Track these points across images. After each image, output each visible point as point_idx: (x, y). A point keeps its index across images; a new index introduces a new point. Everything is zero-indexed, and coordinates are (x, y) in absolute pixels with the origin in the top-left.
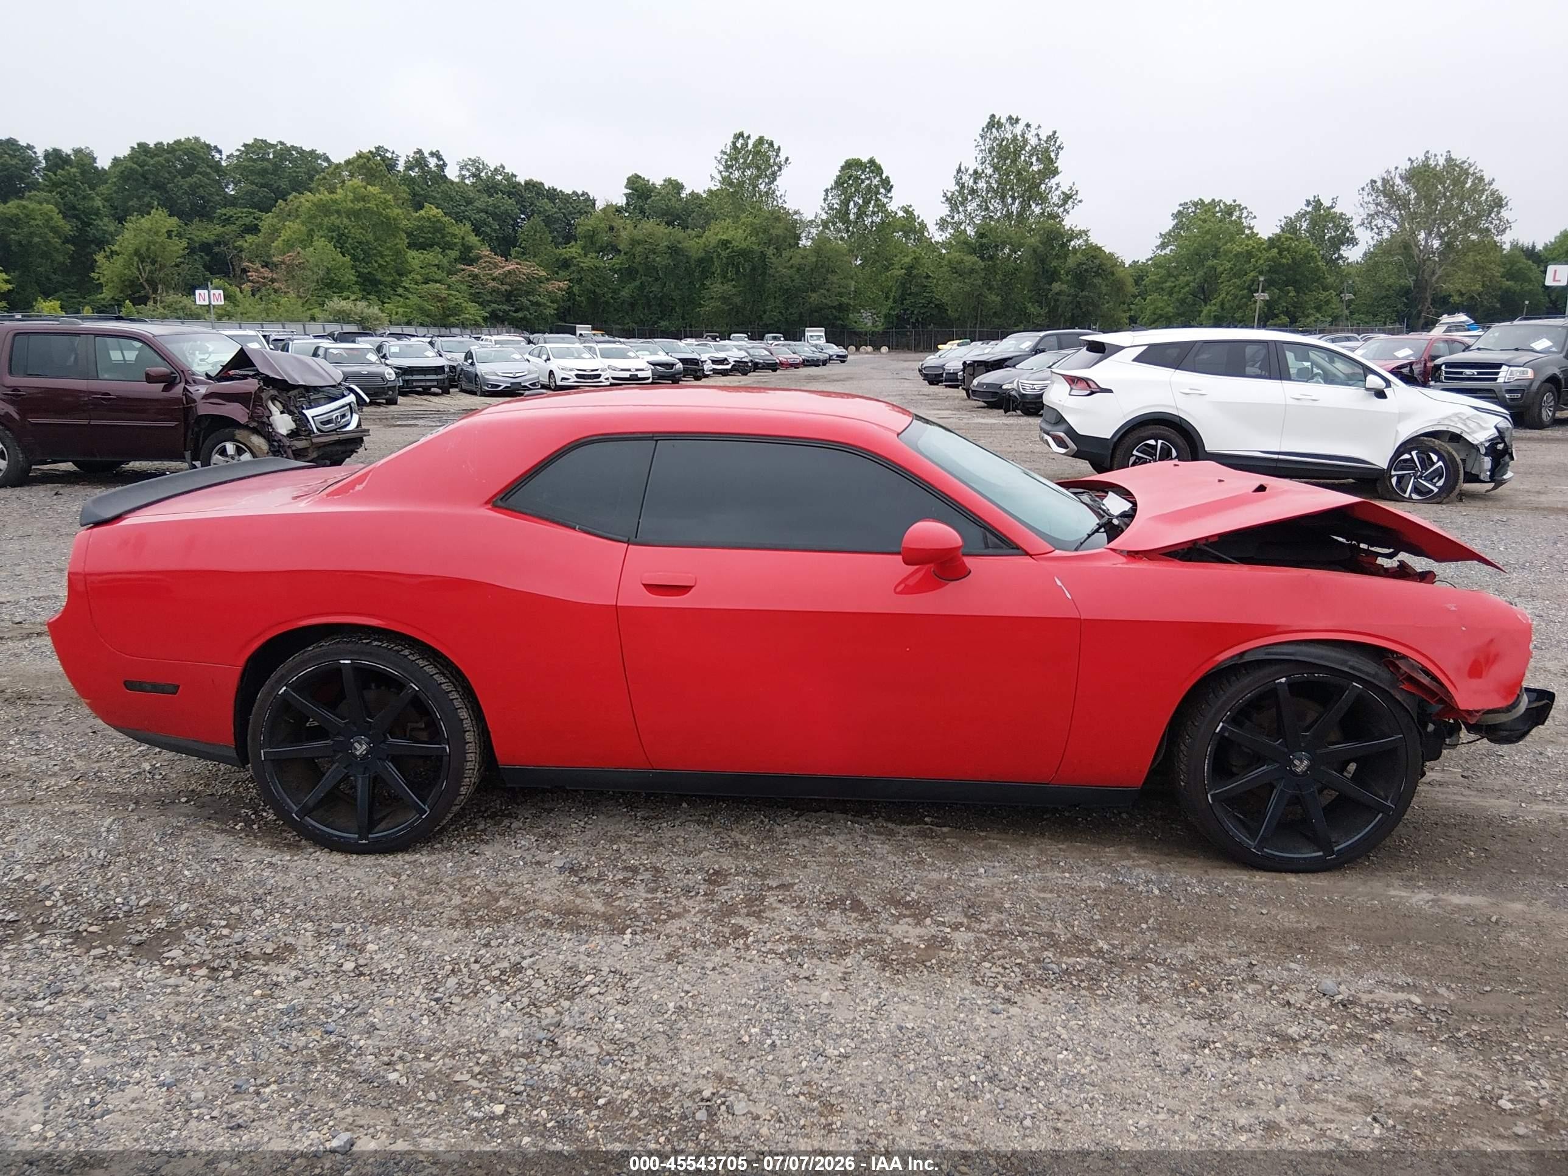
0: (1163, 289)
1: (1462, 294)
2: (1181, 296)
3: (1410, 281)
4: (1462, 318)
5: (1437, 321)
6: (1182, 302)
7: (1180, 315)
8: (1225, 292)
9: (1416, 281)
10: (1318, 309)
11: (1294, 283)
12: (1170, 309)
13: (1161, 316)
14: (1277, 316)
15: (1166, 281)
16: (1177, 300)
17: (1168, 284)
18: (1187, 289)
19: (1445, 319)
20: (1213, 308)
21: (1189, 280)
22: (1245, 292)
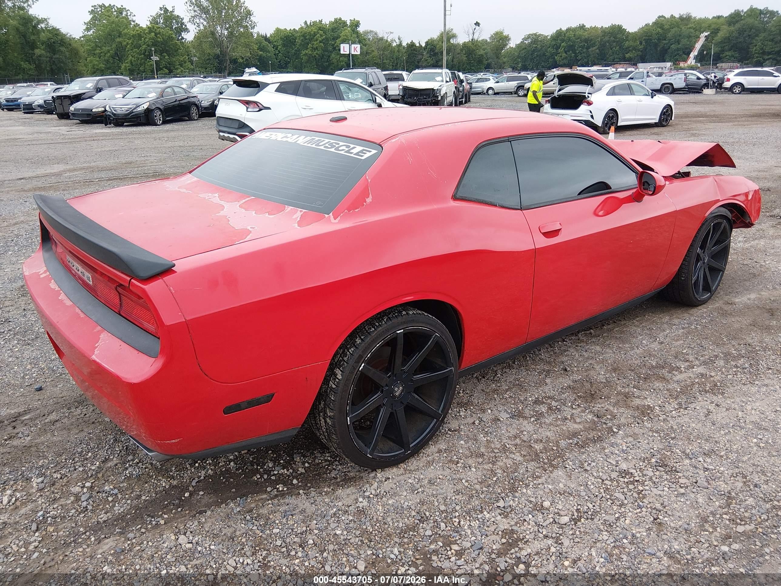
0: (95, 54)
1: (243, 58)
2: (106, 58)
3: (218, 51)
4: (254, 69)
5: (244, 71)
6: (108, 61)
7: (108, 69)
8: (131, 57)
9: (221, 51)
10: (181, 65)
11: (167, 51)
12: (102, 65)
13: (98, 69)
14: (161, 69)
15: (95, 50)
16: (105, 60)
17: (98, 51)
18: (109, 54)
19: (247, 70)
20: (127, 65)
21: (109, 49)
22: (142, 56)
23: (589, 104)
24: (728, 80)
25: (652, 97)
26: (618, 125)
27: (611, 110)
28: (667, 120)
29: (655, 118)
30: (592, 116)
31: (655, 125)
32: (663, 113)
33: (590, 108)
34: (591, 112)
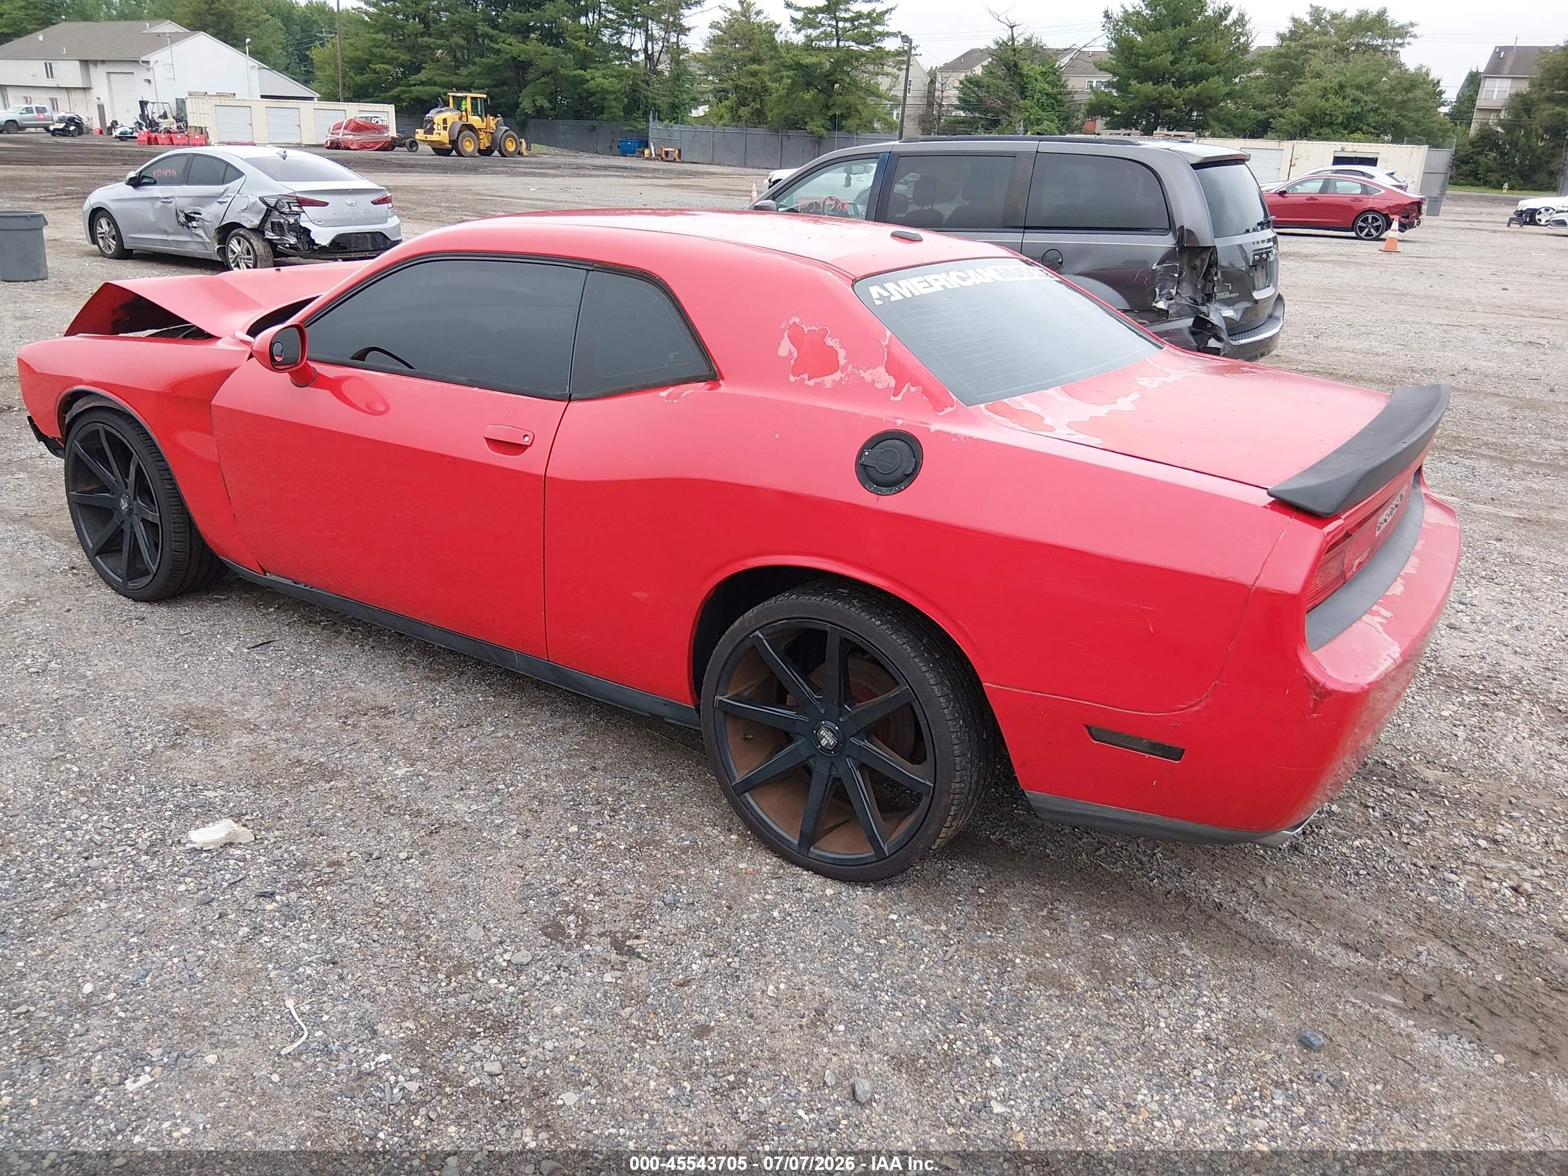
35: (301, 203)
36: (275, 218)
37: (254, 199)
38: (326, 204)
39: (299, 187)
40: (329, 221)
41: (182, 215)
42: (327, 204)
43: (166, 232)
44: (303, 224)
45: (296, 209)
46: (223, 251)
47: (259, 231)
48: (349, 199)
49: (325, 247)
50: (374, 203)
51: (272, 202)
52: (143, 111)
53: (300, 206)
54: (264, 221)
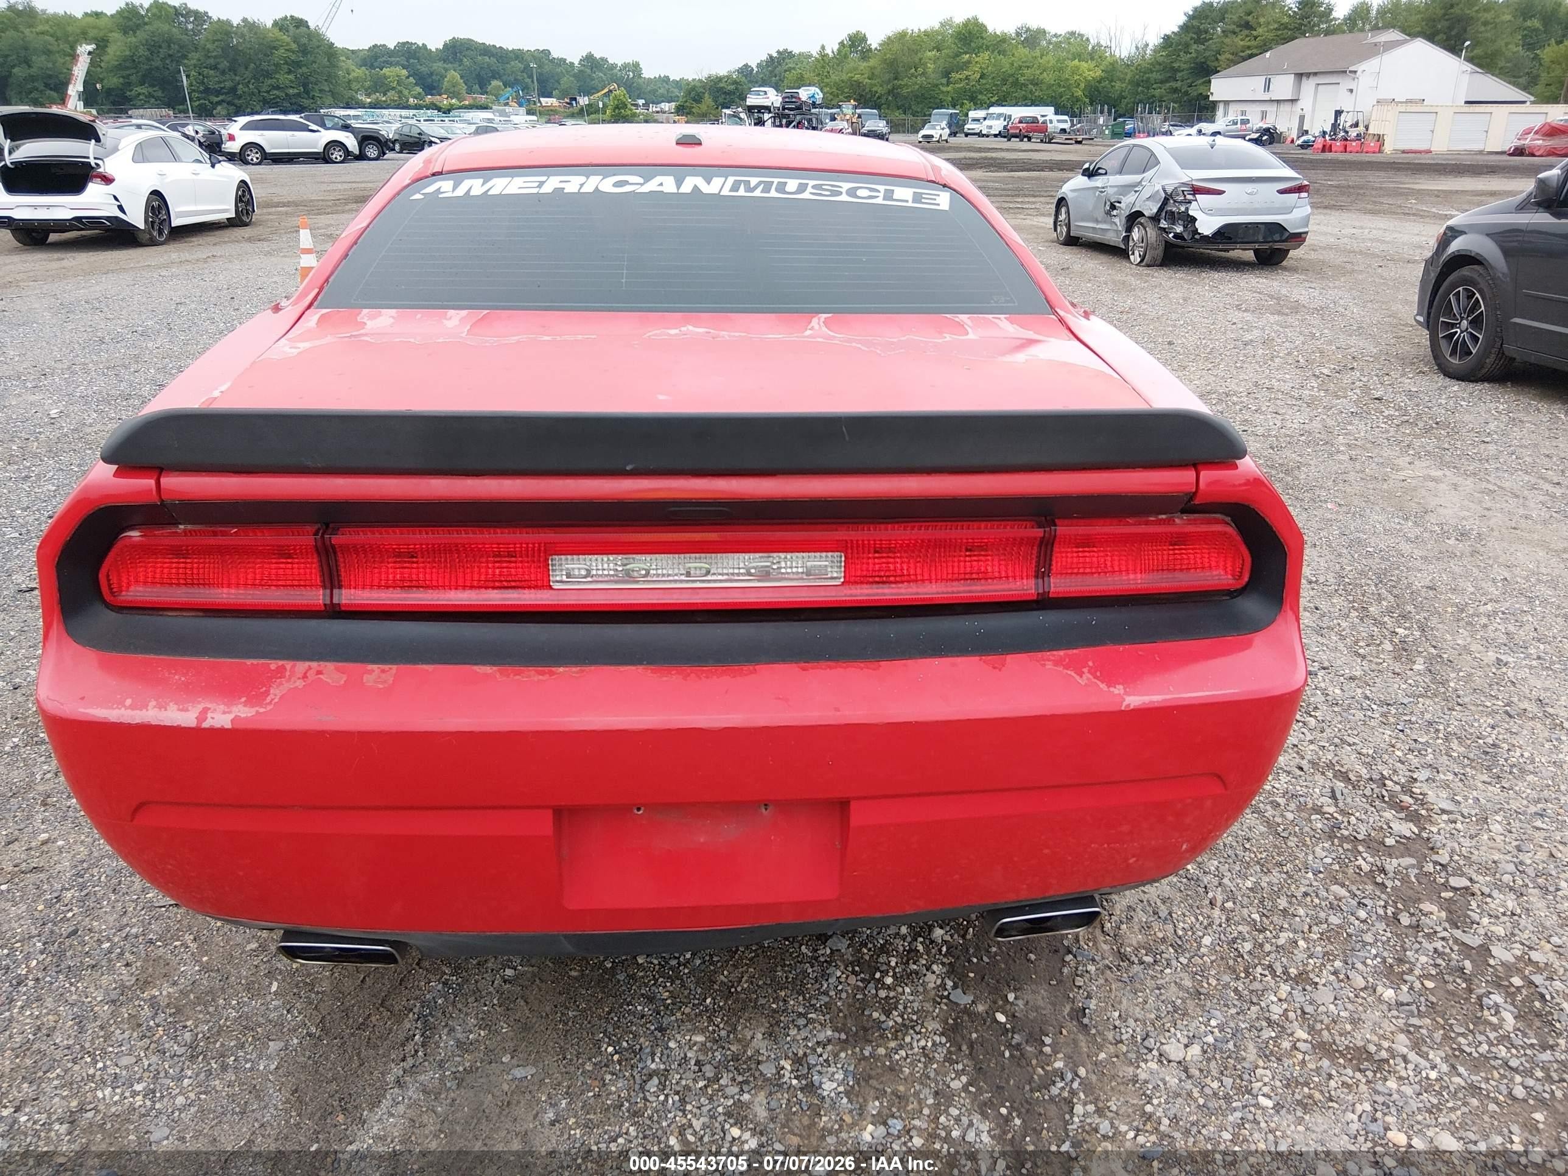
23: (107, 180)
24: (232, 138)
25: (213, 166)
26: (173, 225)
27: (151, 193)
28: (248, 213)
29: (226, 209)
30: (121, 208)
31: (231, 224)
32: (239, 199)
33: (111, 189)
34: (116, 198)
35: (1196, 191)
36: (1171, 207)
37: (1158, 187)
38: (1220, 192)
39: (1196, 175)
40: (1220, 210)
41: (1108, 203)
42: (1224, 192)
43: (1097, 221)
44: (1191, 213)
45: (1189, 197)
46: (1127, 239)
47: (1155, 219)
48: (1250, 187)
49: (1207, 236)
50: (1281, 192)
51: (1169, 190)
52: (1336, 120)
53: (1194, 195)
54: (1161, 209)
